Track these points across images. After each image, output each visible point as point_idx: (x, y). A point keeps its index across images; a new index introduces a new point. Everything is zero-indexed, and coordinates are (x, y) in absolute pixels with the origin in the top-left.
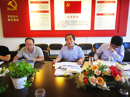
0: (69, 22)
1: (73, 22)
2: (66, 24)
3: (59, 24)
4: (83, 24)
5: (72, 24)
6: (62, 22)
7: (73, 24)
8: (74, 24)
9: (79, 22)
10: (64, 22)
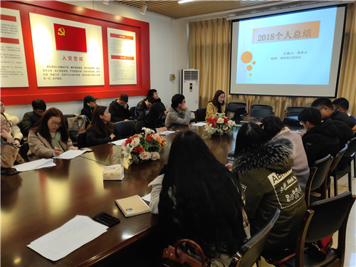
0: (66, 69)
1: (74, 69)
2: (60, 73)
3: (45, 73)
4: (91, 73)
5: (72, 73)
6: (51, 69)
7: (74, 73)
8: (76, 73)
9: (86, 70)
10: (57, 69)
